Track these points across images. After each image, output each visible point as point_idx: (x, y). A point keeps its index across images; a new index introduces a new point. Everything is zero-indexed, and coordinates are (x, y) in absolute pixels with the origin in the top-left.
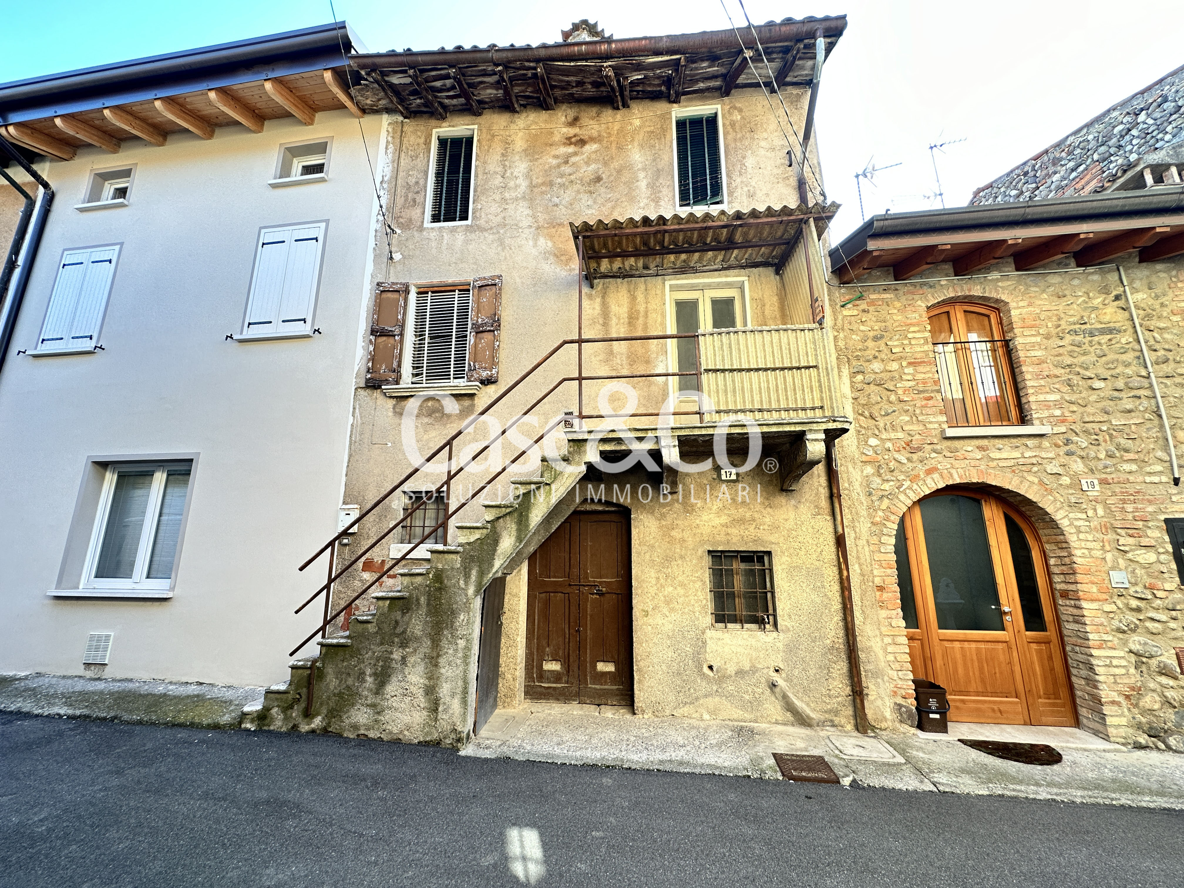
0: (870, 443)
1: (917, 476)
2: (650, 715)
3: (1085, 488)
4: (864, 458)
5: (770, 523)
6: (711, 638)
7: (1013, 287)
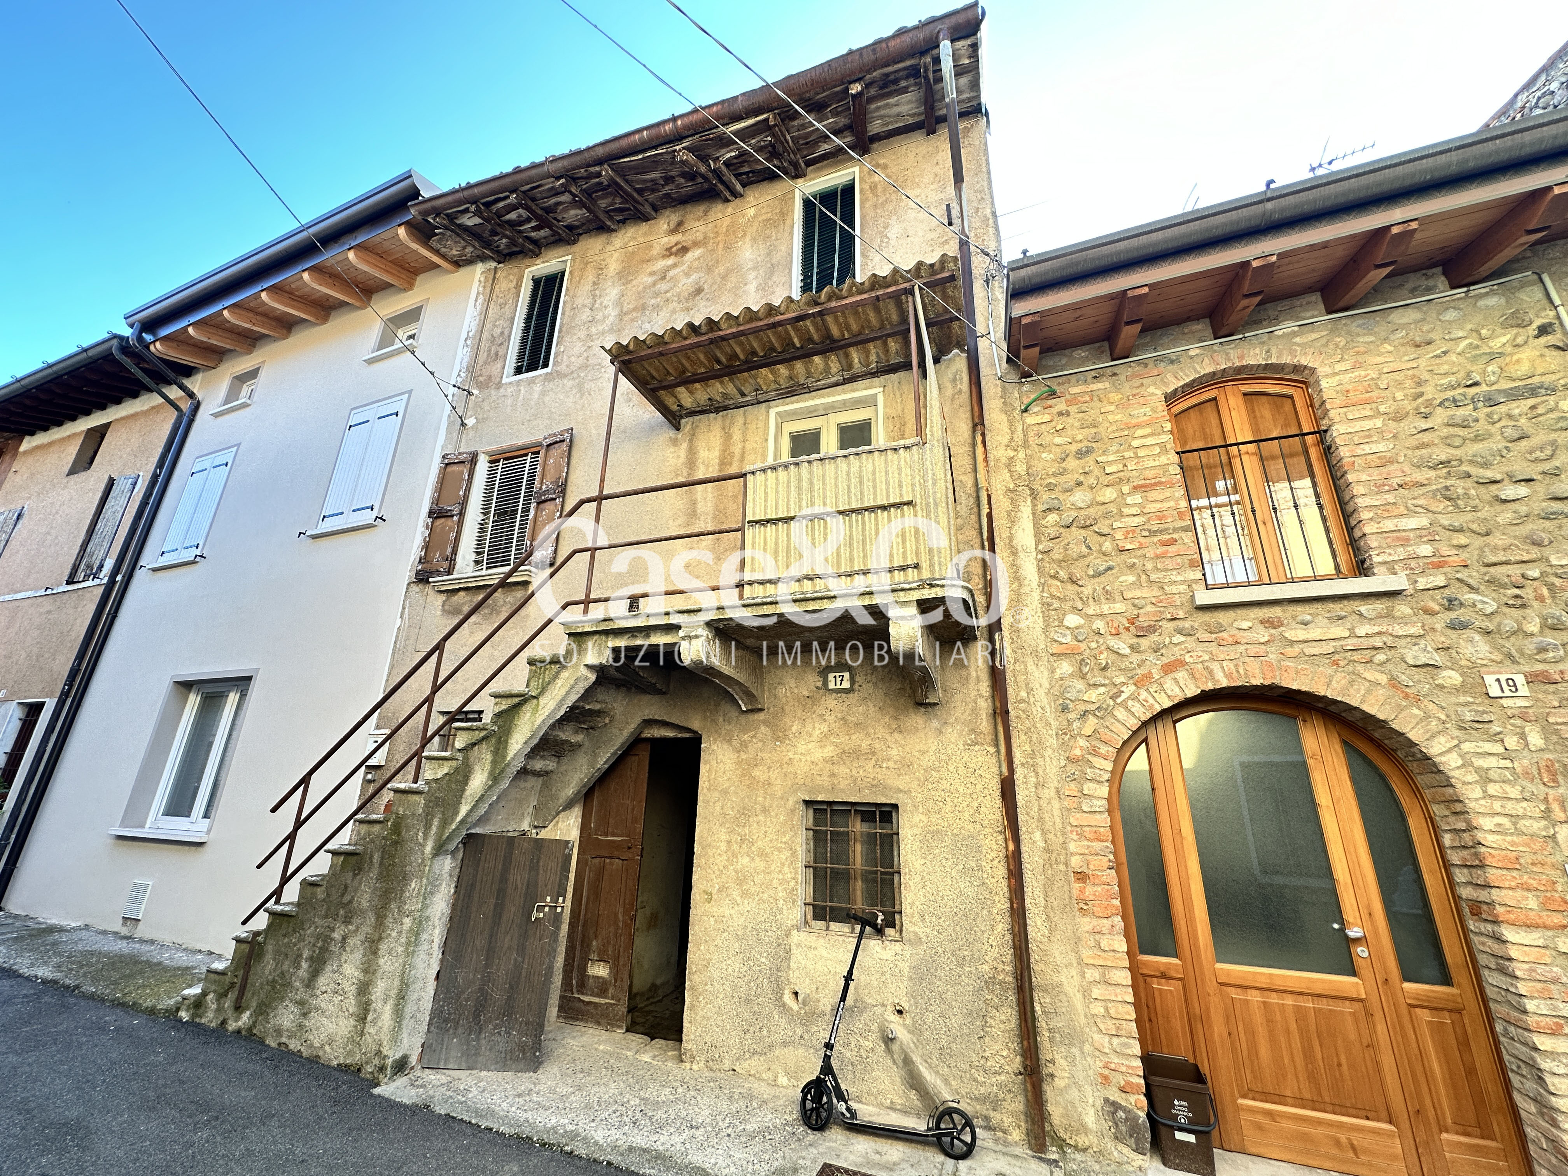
0: (1066, 623)
1: (1148, 676)
2: (701, 1065)
3: (1494, 691)
4: (1055, 648)
5: (898, 758)
6: (799, 945)
7: (1324, 340)
